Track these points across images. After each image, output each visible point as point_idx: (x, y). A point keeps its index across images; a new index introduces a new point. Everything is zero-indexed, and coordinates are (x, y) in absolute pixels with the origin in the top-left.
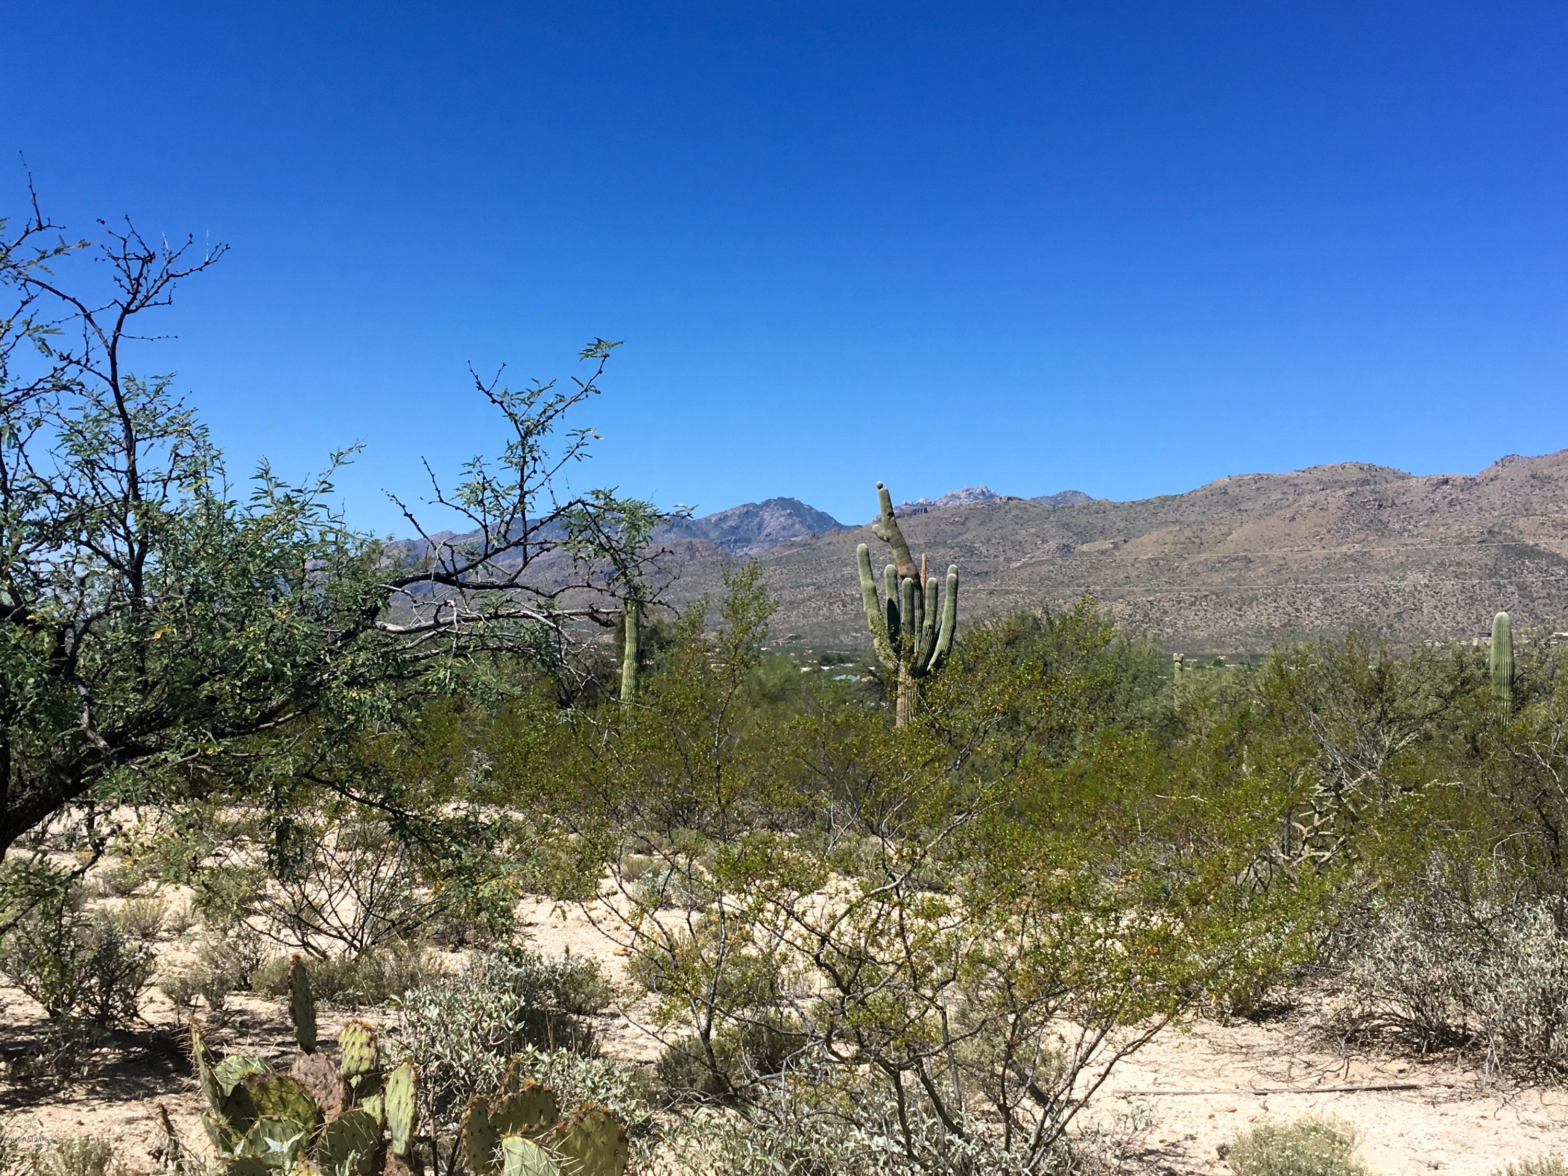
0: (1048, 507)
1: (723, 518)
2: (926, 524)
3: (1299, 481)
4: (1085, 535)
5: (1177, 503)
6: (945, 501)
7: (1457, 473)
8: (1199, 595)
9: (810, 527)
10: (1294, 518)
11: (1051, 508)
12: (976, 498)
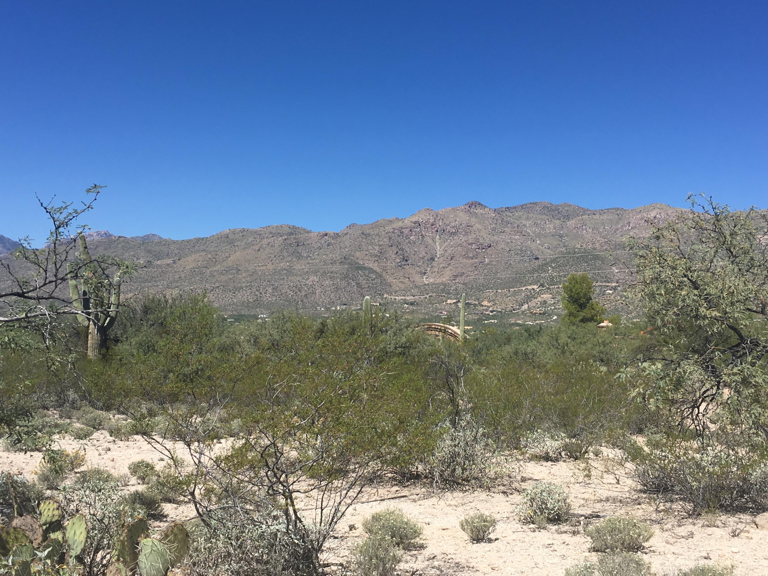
0: (140, 242)
3: (262, 233)
4: (158, 256)
5: (204, 241)
7: (331, 230)
8: (215, 286)
9: (9, 249)
10: (259, 250)
11: (141, 242)
12: (102, 236)
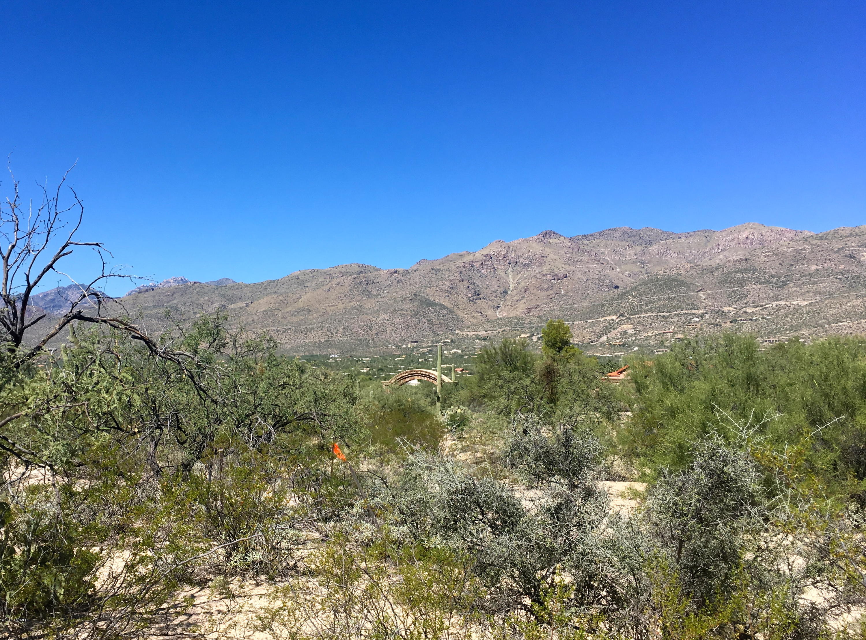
0: (214, 286)
1: (46, 295)
2: (154, 296)
3: (332, 272)
4: (232, 300)
5: (276, 283)
6: (163, 284)
7: (400, 269)
8: (287, 328)
10: (329, 290)
11: (215, 287)
12: (179, 282)
